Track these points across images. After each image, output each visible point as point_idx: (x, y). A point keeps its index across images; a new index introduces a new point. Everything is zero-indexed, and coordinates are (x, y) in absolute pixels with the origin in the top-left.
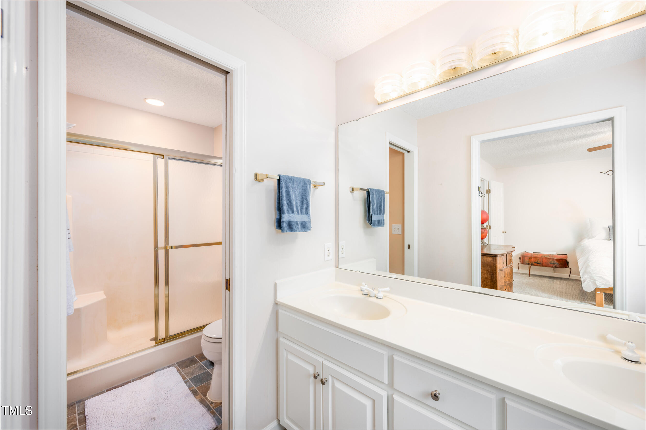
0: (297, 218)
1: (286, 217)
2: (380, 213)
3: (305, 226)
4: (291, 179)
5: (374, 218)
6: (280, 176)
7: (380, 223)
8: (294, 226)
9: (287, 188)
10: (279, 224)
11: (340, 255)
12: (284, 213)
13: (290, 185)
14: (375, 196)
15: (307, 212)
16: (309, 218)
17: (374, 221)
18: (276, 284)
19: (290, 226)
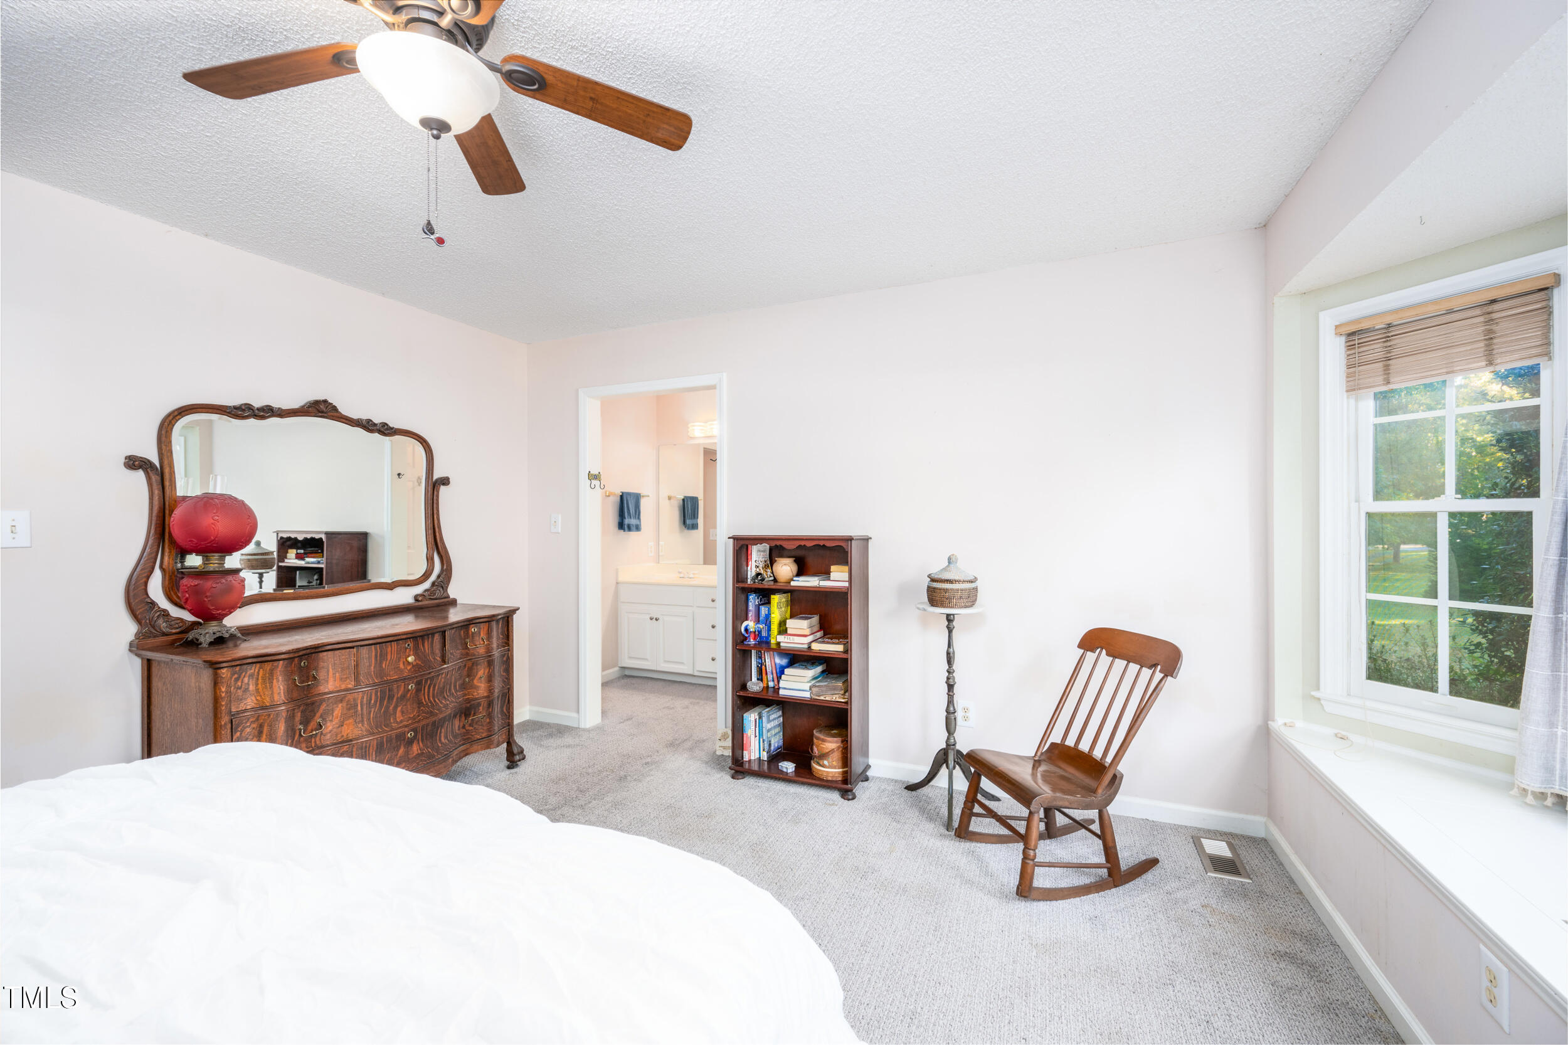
0: (633, 522)
1: (627, 521)
2: (694, 518)
3: (638, 528)
4: (629, 494)
5: (688, 522)
6: (623, 493)
7: (694, 527)
8: (632, 527)
9: (627, 499)
10: (621, 526)
11: (660, 554)
12: (625, 518)
13: (629, 499)
14: (689, 502)
15: (639, 518)
16: (640, 521)
17: (689, 525)
18: (617, 569)
19: (629, 529)
